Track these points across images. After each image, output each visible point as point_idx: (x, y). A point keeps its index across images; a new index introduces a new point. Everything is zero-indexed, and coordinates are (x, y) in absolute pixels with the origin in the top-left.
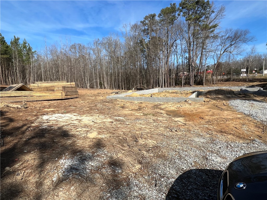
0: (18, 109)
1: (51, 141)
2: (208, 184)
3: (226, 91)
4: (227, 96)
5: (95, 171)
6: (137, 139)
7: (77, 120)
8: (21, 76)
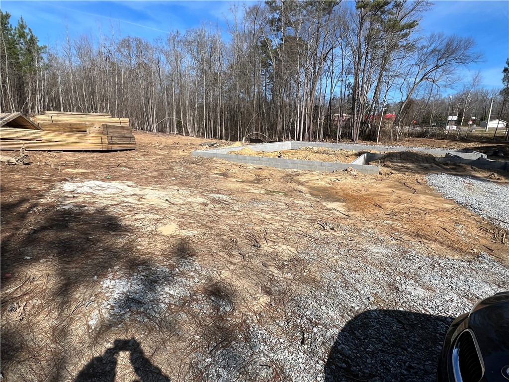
0: (10, 165)
1: (81, 238)
2: (403, 341)
3: (421, 156)
4: (422, 166)
5: (178, 306)
6: (257, 242)
7: (135, 196)
8: (14, 97)
